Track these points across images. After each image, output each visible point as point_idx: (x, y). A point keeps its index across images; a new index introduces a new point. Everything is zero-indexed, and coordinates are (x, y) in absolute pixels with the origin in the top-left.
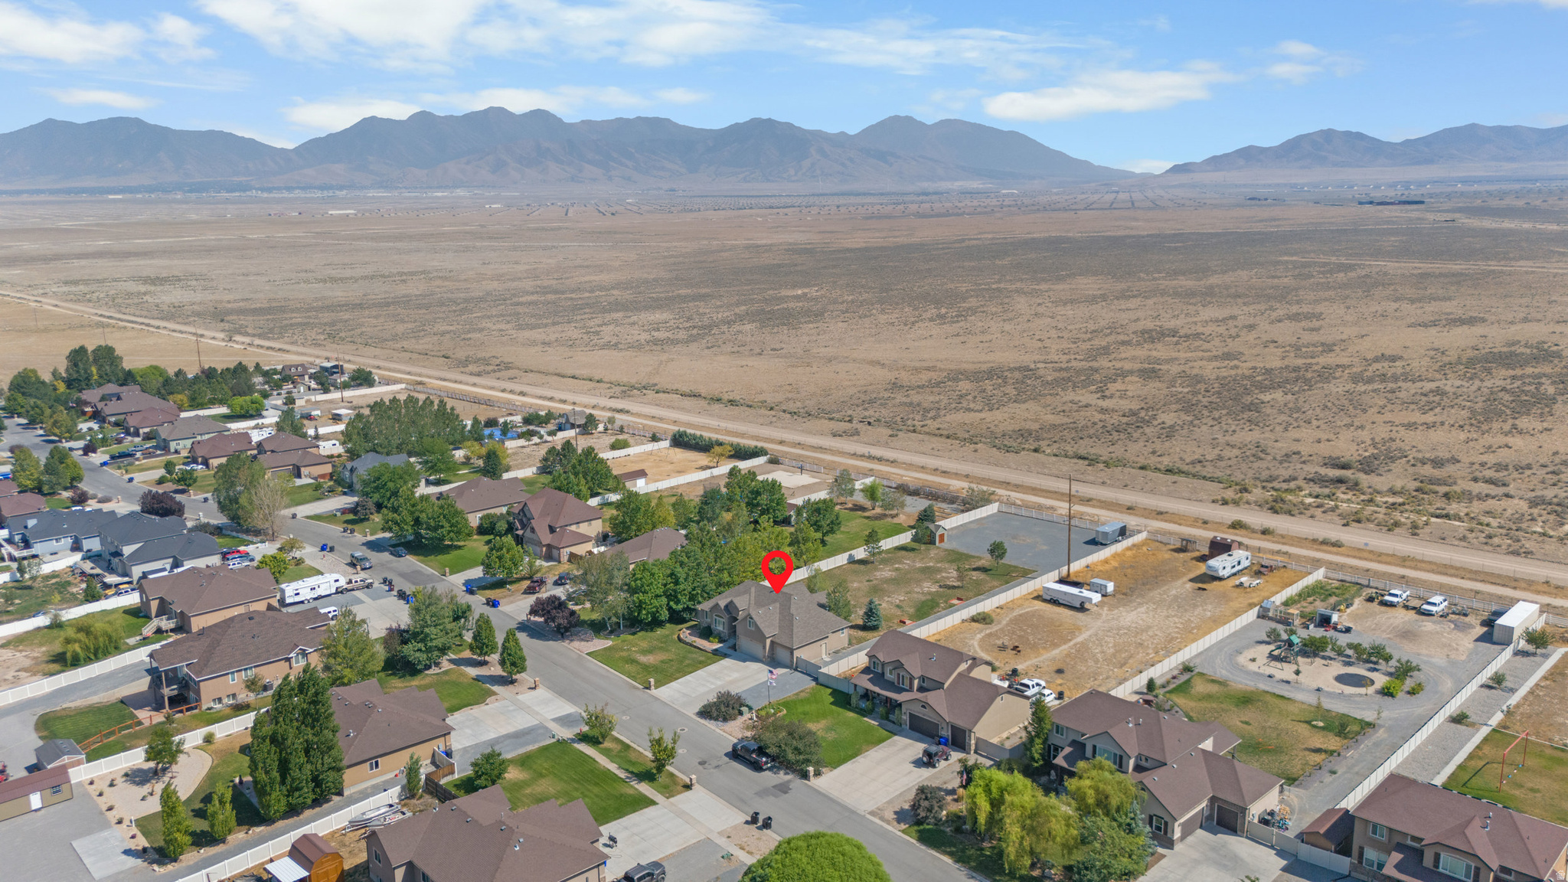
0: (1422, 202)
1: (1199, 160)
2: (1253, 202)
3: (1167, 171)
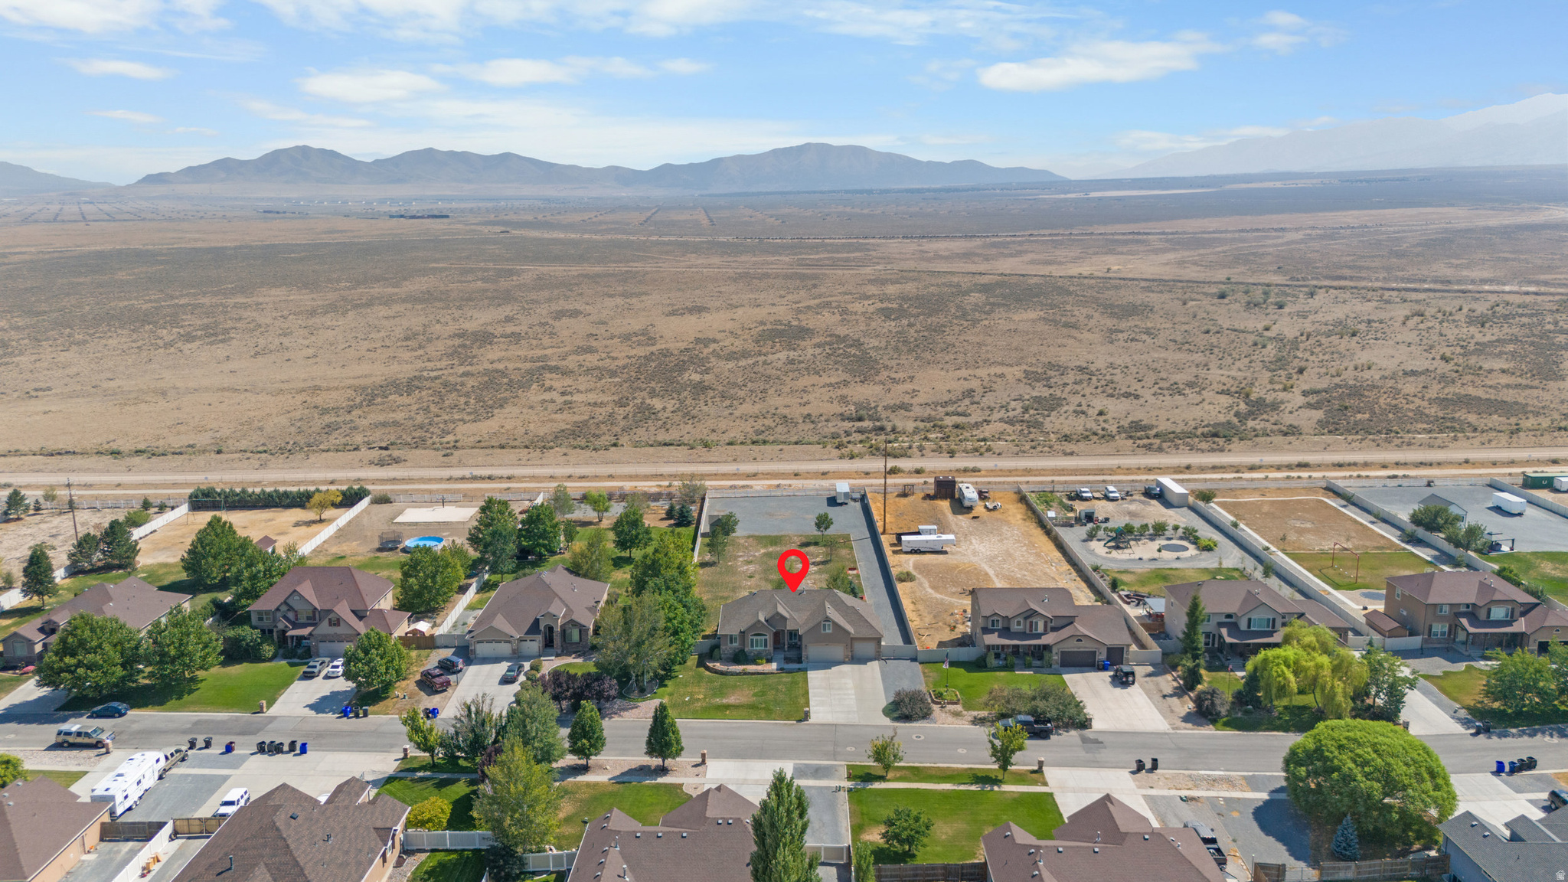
0: (447, 217)
1: (173, 170)
2: (269, 215)
3: (139, 182)
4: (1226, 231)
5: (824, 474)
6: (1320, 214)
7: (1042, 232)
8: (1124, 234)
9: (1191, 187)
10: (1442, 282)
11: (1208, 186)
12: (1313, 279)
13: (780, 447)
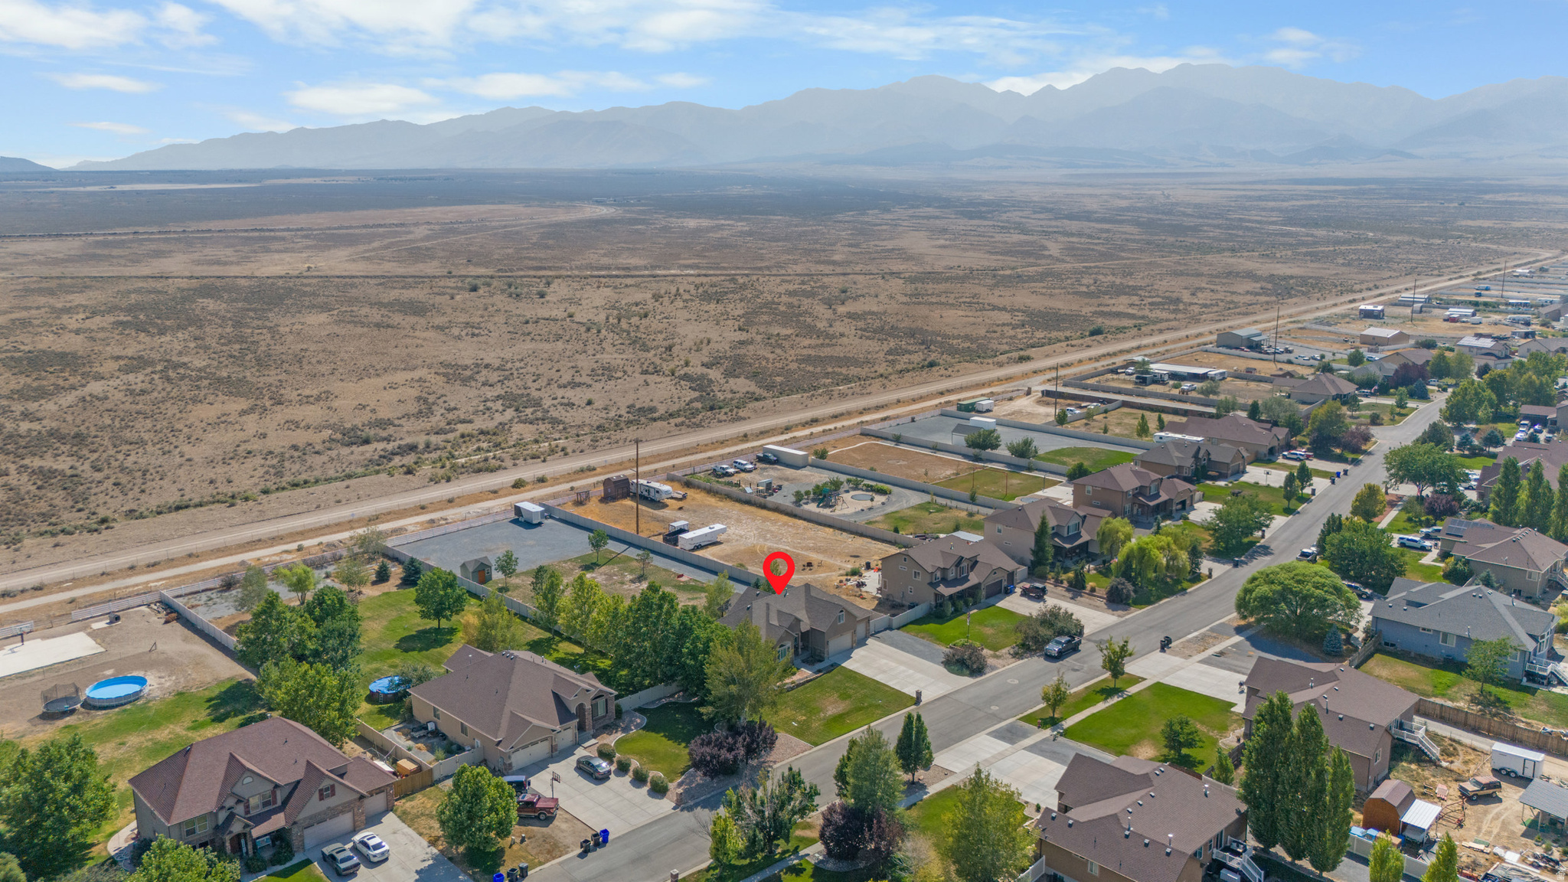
4: (351, 227)
5: (450, 501)
6: (407, 210)
7: (151, 230)
8: (246, 231)
9: (227, 181)
10: (624, 269)
11: (245, 181)
12: (518, 270)
13: (345, 483)
